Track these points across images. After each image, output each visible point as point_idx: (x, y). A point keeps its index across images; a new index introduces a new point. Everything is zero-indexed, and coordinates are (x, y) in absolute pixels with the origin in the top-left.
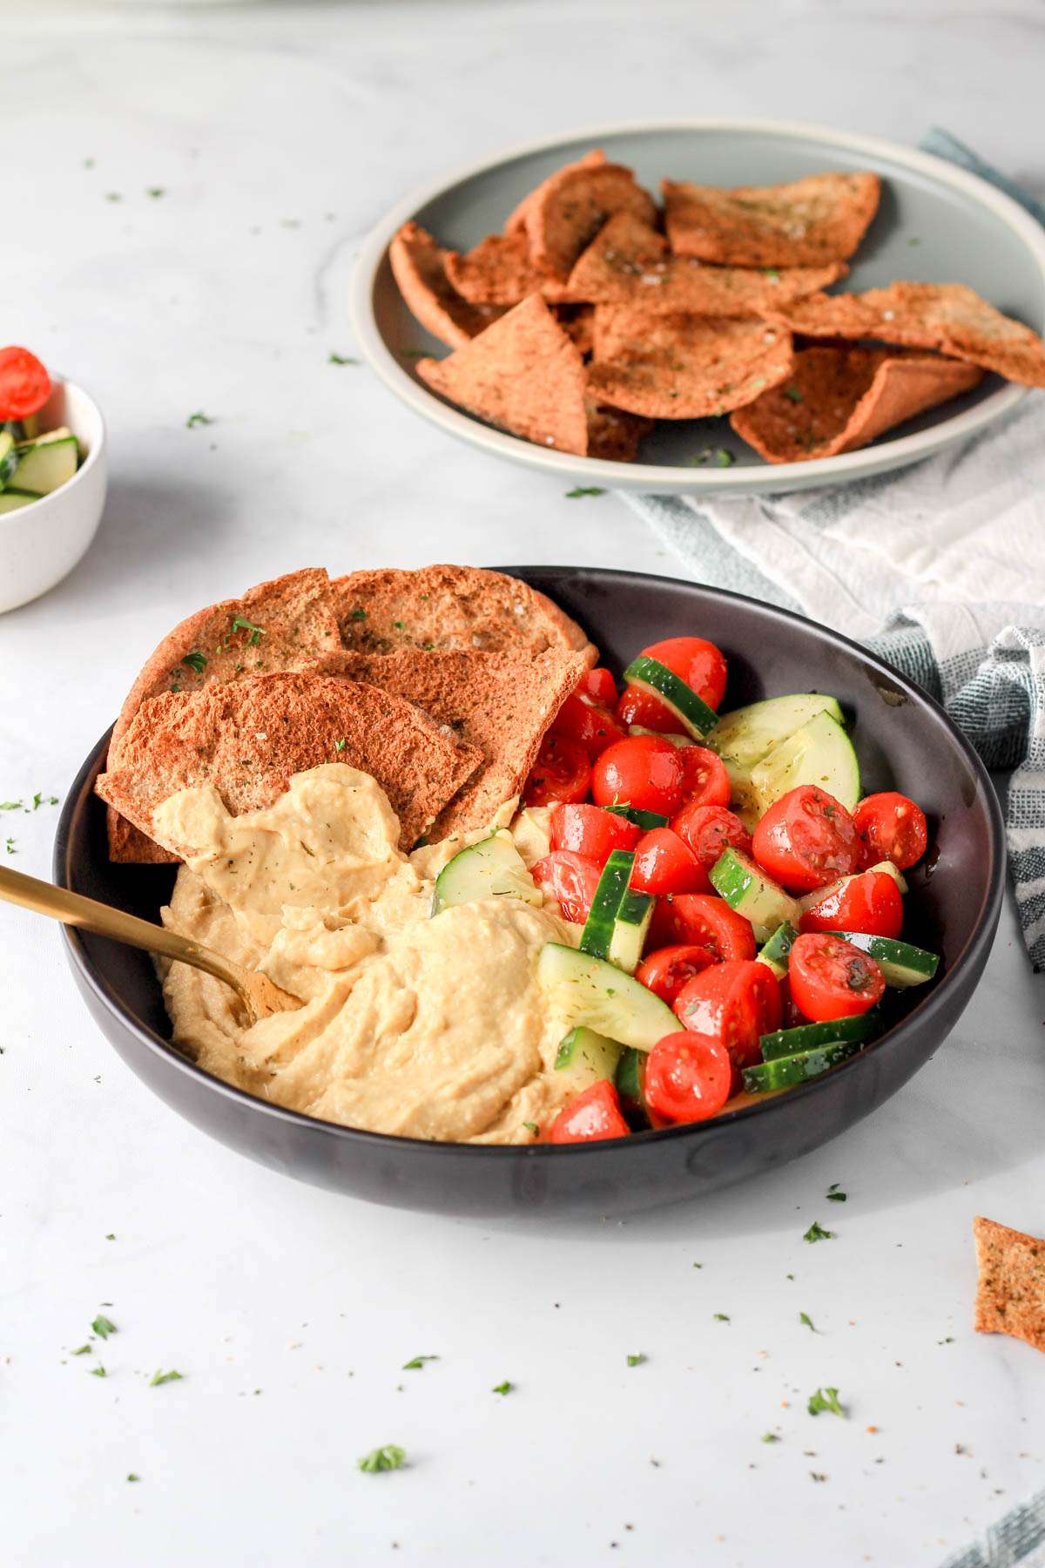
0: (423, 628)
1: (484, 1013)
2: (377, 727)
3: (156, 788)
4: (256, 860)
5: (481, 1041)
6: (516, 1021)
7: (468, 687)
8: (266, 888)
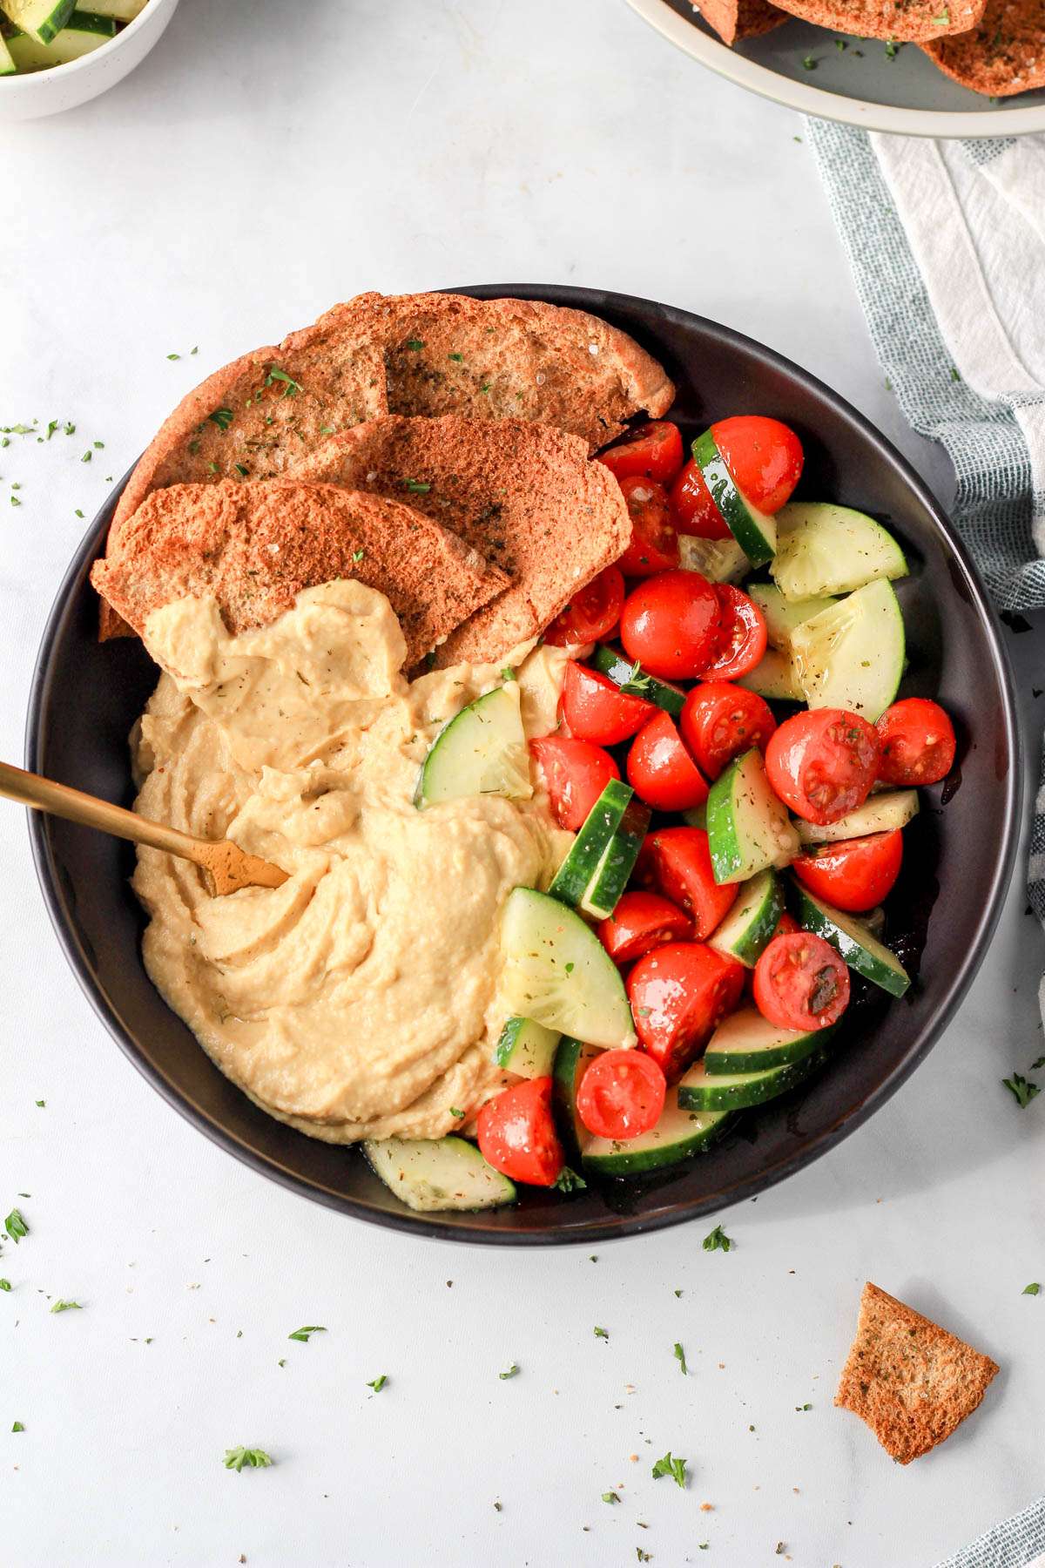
0: (484, 360)
1: (437, 970)
2: (400, 541)
3: (154, 590)
4: (247, 686)
5: (428, 1001)
6: (467, 984)
7: (515, 466)
8: (254, 711)
